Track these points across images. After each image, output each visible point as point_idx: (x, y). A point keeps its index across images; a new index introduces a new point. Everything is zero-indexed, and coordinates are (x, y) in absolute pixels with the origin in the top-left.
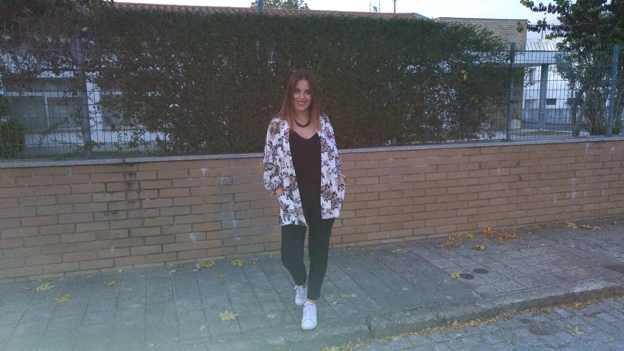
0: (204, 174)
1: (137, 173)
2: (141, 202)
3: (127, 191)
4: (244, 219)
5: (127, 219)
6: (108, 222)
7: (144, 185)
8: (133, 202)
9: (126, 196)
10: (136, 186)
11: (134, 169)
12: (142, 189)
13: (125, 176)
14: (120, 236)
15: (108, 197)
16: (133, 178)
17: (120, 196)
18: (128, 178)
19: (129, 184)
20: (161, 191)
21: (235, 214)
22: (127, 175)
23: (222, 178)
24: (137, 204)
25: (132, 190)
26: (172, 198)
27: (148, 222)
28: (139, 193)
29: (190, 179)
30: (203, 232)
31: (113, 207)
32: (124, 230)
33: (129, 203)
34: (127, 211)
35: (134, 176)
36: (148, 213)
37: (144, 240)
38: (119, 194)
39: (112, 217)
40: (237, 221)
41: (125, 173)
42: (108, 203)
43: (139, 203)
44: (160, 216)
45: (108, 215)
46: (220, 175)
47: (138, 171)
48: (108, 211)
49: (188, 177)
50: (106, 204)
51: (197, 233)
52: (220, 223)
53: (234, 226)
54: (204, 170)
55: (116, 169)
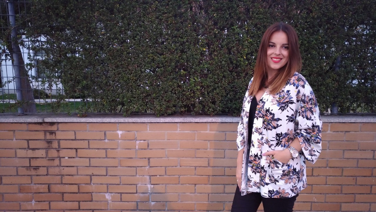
0: (120, 136)
1: (57, 132)
2: (60, 160)
3: (47, 149)
4: (159, 184)
5: (47, 175)
6: (29, 177)
7: (63, 144)
8: (53, 160)
9: (47, 153)
10: (55, 145)
11: (54, 128)
12: (61, 147)
13: (45, 135)
14: (41, 191)
15: (30, 153)
16: (53, 137)
17: (41, 153)
18: (49, 137)
19: (49, 142)
20: (78, 150)
21: (150, 179)
22: (48, 134)
23: (138, 142)
24: (57, 162)
25: (52, 148)
26: (90, 158)
27: (66, 179)
28: (58, 151)
29: (106, 141)
30: (118, 193)
31: (34, 163)
32: (43, 186)
33: (49, 160)
34: (47, 167)
35: (54, 135)
36: (66, 171)
37: (63, 196)
38: (40, 151)
39: (33, 172)
40: (152, 186)
41: (45, 131)
42: (30, 158)
43: (59, 161)
44: (78, 175)
45: (31, 170)
46: (136, 139)
47: (58, 130)
48: (30, 166)
49: (105, 139)
50: (28, 160)
51: (112, 194)
52: (135, 186)
53: (148, 190)
54: (120, 133)
55: (38, 127)
